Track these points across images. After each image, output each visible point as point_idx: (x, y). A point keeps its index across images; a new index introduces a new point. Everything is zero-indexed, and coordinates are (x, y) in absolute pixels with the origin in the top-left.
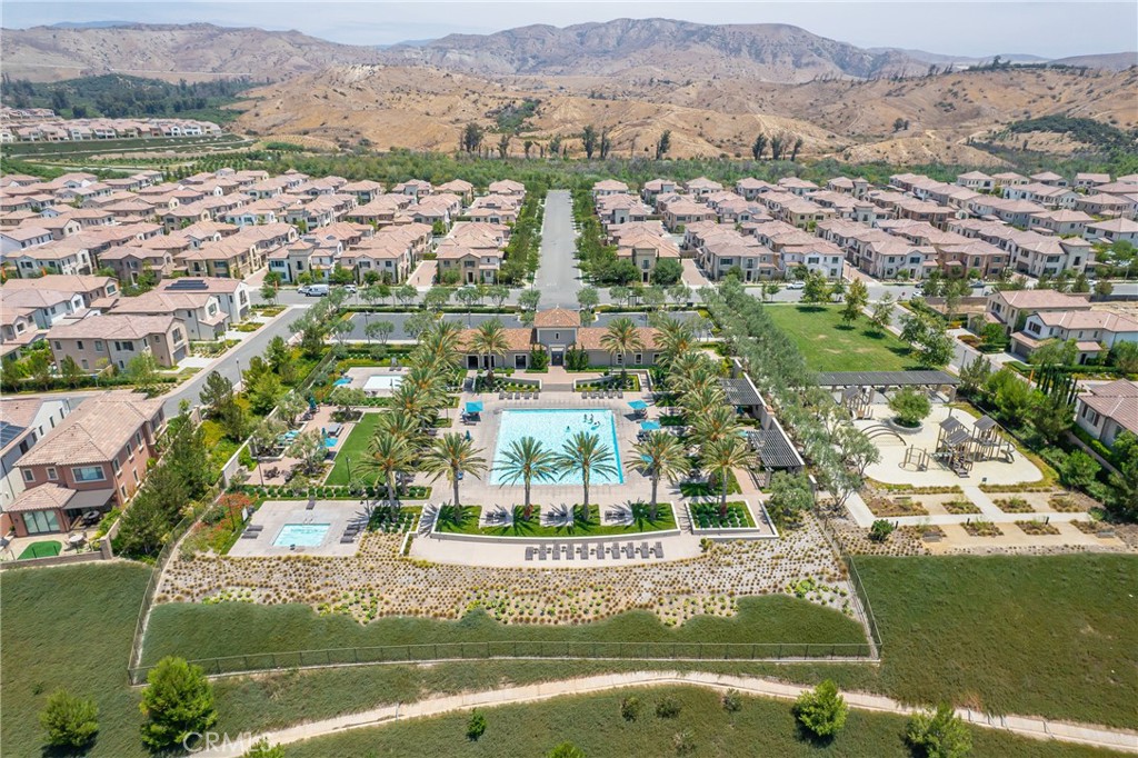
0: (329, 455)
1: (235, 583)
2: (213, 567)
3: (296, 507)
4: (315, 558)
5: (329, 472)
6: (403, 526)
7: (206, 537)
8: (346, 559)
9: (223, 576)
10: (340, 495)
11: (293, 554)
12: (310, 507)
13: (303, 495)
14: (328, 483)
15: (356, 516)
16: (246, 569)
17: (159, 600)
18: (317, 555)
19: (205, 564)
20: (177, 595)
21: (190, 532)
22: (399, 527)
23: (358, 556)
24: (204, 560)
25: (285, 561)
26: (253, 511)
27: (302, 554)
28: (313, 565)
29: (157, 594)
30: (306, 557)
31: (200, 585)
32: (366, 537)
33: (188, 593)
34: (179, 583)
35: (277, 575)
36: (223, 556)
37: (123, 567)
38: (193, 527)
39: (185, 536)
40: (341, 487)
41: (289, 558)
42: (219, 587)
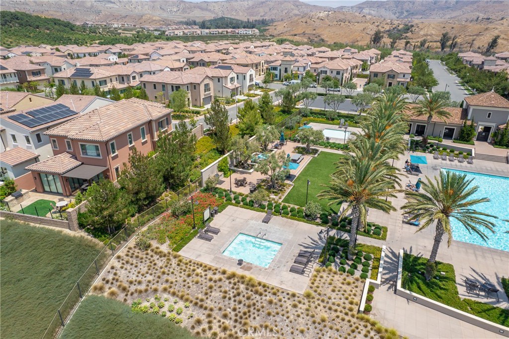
0: (289, 177)
1: (172, 290)
2: (160, 263)
3: (253, 217)
4: (260, 284)
5: (288, 191)
6: (360, 267)
7: (168, 228)
8: (294, 295)
9: (165, 277)
10: (295, 215)
11: (240, 272)
12: (266, 221)
13: (262, 207)
14: (286, 200)
15: (309, 242)
16: (189, 276)
17: (95, 288)
18: (264, 281)
19: (156, 257)
20: (114, 289)
21: (157, 220)
22: (356, 268)
23: (308, 296)
24: (156, 253)
25: (229, 278)
26: (216, 212)
27: (248, 274)
28: (256, 292)
29: (97, 282)
30: (251, 280)
31: (140, 283)
32: (318, 271)
33: (124, 289)
34: (122, 274)
35: (216, 294)
36: (175, 253)
37: (80, 244)
38: (161, 216)
39: (151, 223)
40: (296, 207)
41: (233, 275)
42: (156, 290)
